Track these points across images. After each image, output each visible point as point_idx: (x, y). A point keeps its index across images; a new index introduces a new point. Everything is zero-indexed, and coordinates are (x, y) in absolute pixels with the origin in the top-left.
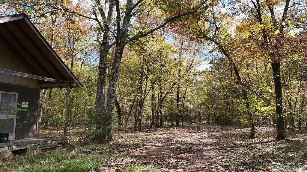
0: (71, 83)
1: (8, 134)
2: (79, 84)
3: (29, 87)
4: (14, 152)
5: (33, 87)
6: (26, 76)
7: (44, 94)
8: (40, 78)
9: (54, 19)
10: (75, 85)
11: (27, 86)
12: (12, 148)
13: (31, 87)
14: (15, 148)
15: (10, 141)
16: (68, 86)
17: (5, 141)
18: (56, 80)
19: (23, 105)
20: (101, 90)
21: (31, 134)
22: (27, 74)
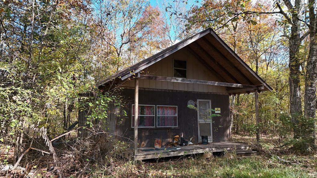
0: (258, 87)
1: (207, 137)
2: (267, 87)
3: (219, 94)
4: (215, 154)
5: (222, 94)
6: (216, 84)
7: (233, 100)
8: (228, 85)
9: (235, 26)
10: (263, 88)
11: (218, 94)
12: (212, 149)
13: (221, 94)
14: (214, 150)
15: (209, 143)
16: (255, 90)
17: (205, 142)
18: (243, 86)
19: (216, 110)
20: (295, 91)
21: (226, 138)
22: (217, 82)
